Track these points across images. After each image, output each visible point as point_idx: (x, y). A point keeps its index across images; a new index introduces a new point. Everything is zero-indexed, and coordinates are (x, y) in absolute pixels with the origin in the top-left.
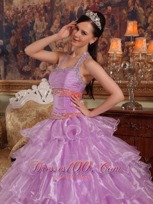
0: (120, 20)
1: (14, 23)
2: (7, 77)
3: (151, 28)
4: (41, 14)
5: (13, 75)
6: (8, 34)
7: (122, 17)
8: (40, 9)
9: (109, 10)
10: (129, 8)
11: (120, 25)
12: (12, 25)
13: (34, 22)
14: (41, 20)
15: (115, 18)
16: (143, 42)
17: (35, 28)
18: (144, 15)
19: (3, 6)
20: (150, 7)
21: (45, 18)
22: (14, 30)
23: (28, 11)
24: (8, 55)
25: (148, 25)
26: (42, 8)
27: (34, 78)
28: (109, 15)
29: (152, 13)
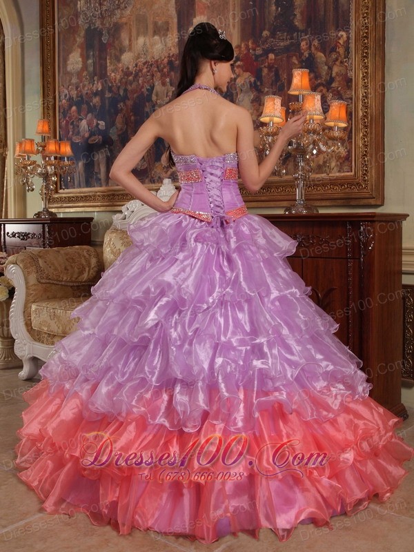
0: (288, 75)
1: (122, 93)
3: (337, 86)
4: (164, 74)
6: (112, 111)
7: (291, 69)
8: (162, 66)
9: (271, 60)
10: (303, 54)
11: (289, 82)
12: (120, 95)
13: (153, 88)
14: (164, 84)
15: (280, 72)
16: (316, 100)
17: (154, 98)
18: (326, 65)
19: (106, 67)
20: (335, 51)
21: (171, 80)
22: (122, 104)
23: (145, 70)
25: (332, 80)
26: (166, 65)
27: (152, 181)
28: (270, 68)
29: (339, 61)
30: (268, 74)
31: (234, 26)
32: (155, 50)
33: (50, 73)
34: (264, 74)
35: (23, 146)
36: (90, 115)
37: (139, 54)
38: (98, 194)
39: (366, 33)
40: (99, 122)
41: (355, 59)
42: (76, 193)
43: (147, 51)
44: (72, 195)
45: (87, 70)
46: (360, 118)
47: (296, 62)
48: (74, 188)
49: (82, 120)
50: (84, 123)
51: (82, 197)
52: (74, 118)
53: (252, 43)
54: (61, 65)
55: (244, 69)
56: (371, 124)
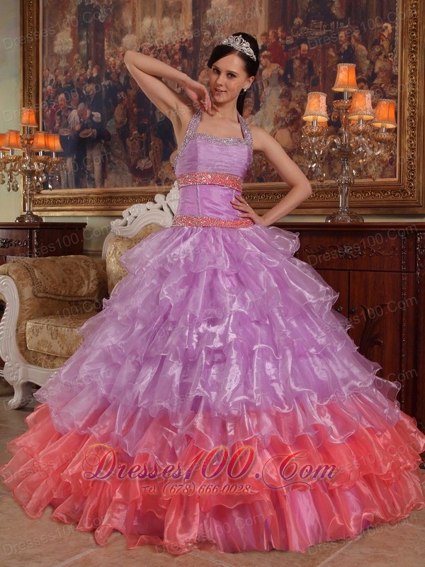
0: (324, 69)
1: (122, 80)
2: (106, 182)
3: (380, 82)
4: (176, 60)
5: (118, 177)
6: (110, 100)
7: (328, 62)
8: (173, 52)
9: (304, 51)
10: (341, 46)
11: (324, 76)
12: (120, 83)
15: (314, 65)
16: (367, 99)
18: (368, 59)
19: (103, 50)
20: (379, 44)
21: (183, 69)
22: (122, 93)
24: (110, 140)
25: (374, 76)
26: (177, 51)
27: (159, 182)
28: (302, 59)
29: (384, 54)
30: (300, 67)
31: (261, 11)
32: (164, 33)
33: (33, 54)
34: (295, 66)
35: (7, 138)
36: (81, 105)
37: (144, 37)
38: (92, 196)
39: (415, 26)
40: (93, 113)
41: (401, 54)
42: (64, 194)
43: (154, 34)
44: (58, 196)
45: (79, 53)
46: (406, 118)
47: (333, 54)
48: (61, 189)
49: (71, 110)
50: (74, 114)
51: (71, 199)
52: (61, 107)
53: (282, 31)
54: (46, 45)
55: (272, 60)
56: (419, 126)
